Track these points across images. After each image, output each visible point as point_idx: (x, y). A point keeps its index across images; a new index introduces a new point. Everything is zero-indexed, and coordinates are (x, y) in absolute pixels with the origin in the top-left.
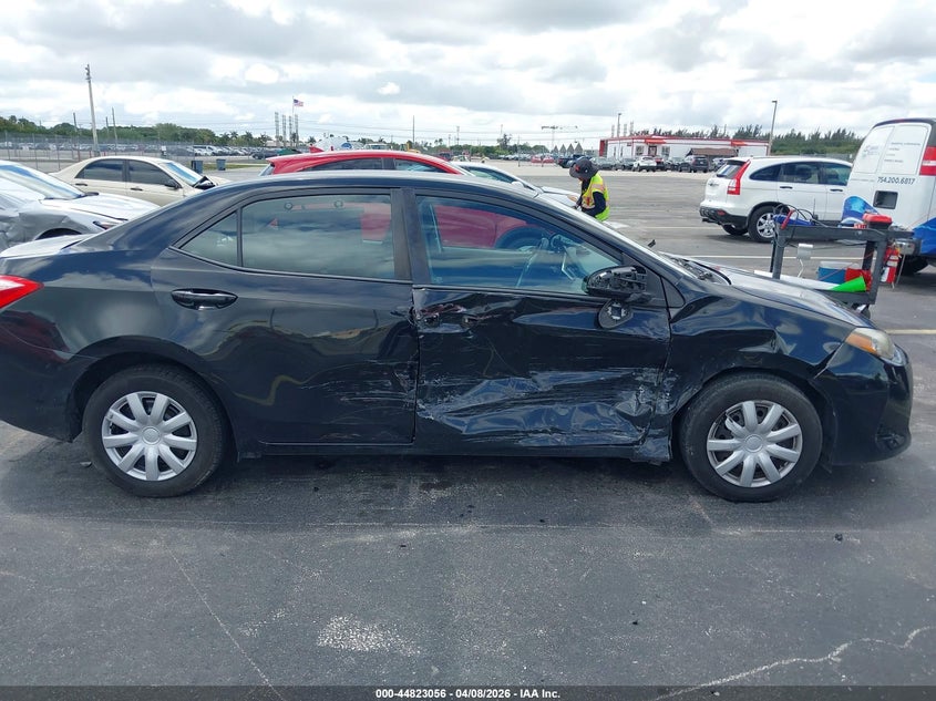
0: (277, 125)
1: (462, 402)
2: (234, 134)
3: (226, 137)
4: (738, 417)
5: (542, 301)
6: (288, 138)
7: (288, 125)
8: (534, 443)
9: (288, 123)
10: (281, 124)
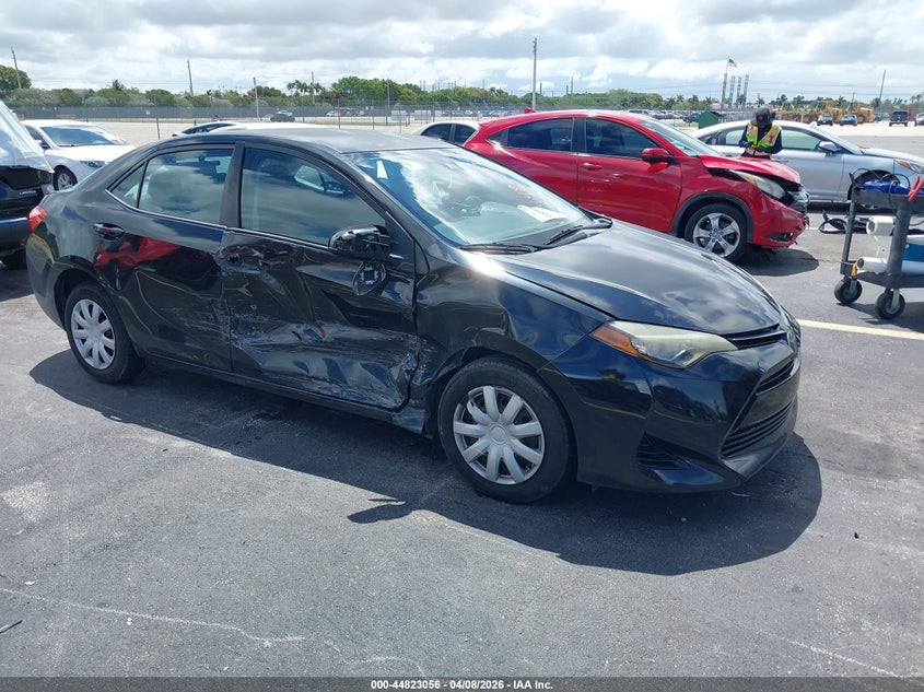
0: (725, 87)
1: (264, 338)
2: (680, 98)
3: (672, 101)
4: (480, 402)
5: (314, 252)
6: (734, 100)
7: (736, 87)
8: (316, 388)
9: (736, 84)
10: (728, 86)
